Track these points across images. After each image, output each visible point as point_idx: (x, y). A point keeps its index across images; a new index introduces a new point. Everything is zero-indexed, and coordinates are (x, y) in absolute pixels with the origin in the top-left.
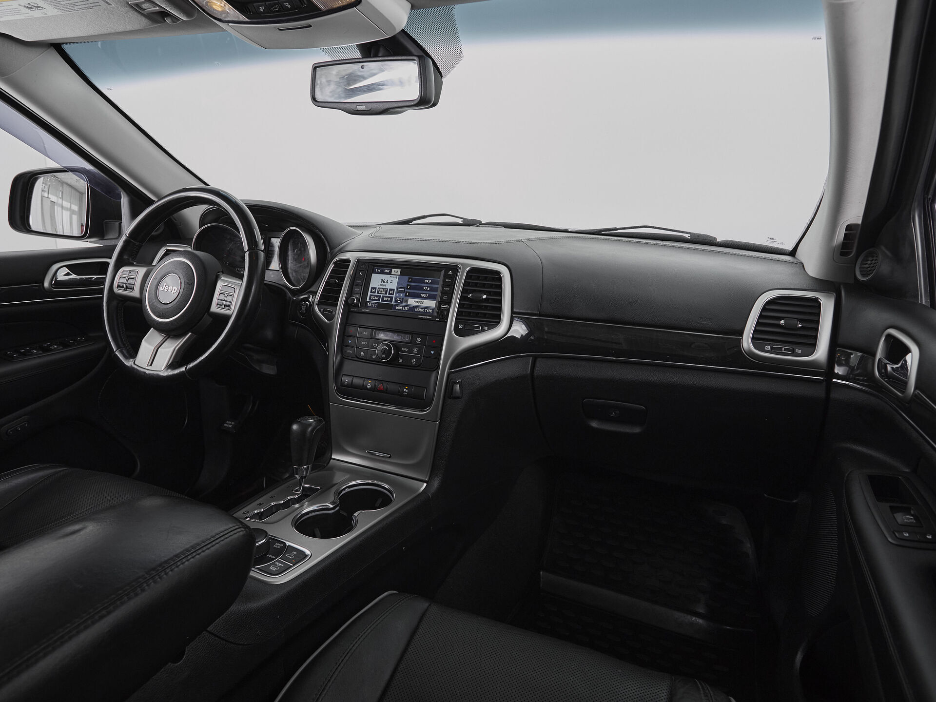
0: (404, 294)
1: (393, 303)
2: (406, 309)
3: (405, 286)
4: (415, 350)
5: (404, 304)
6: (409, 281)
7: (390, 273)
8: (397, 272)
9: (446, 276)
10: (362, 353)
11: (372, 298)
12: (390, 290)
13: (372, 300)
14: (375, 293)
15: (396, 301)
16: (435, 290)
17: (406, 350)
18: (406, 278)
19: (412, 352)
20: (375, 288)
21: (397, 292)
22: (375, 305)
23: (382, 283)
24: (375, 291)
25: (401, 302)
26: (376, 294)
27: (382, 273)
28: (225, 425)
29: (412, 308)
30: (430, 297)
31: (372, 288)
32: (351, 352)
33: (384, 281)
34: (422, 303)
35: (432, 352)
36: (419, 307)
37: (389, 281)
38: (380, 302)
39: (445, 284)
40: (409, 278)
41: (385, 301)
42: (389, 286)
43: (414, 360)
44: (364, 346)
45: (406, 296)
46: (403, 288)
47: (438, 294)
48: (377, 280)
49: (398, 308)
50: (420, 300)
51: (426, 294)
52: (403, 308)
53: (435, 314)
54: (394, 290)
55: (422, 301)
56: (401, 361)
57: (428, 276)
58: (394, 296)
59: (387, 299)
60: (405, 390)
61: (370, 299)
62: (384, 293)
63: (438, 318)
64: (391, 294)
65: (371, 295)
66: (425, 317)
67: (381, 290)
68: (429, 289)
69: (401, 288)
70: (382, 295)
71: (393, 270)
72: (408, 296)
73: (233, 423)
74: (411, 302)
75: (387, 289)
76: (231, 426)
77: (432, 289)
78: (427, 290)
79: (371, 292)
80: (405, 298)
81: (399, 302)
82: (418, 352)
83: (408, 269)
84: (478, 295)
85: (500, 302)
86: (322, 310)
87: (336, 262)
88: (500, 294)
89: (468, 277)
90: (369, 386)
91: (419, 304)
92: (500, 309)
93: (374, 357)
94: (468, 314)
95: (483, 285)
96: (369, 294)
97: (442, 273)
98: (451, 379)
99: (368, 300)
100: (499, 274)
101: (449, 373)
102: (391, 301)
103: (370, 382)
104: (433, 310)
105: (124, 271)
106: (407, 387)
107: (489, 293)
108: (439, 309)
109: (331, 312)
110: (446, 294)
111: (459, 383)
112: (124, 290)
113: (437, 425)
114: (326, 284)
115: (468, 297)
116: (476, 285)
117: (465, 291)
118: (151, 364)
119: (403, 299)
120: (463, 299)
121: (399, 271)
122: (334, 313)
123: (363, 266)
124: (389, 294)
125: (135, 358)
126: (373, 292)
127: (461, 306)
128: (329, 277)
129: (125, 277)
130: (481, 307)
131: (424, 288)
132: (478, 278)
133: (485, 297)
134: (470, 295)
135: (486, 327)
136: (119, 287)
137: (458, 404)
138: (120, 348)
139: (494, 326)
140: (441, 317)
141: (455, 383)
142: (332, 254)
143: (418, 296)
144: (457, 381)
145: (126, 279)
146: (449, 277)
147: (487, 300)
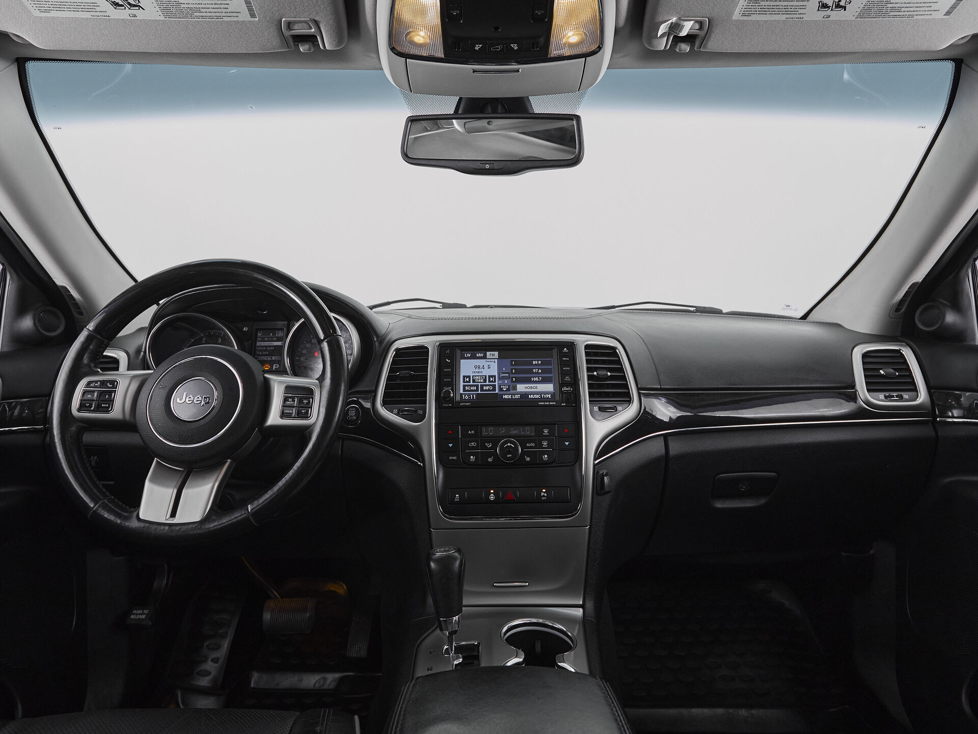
0: (510, 380)
1: (497, 392)
2: (517, 397)
3: (509, 371)
4: (545, 444)
5: (512, 392)
6: (512, 365)
7: (485, 357)
8: (493, 355)
9: (561, 355)
10: (472, 457)
11: (467, 388)
12: (490, 377)
13: (468, 391)
14: (469, 382)
15: (501, 389)
16: (549, 371)
17: (533, 445)
18: (508, 361)
19: (541, 446)
20: (469, 377)
21: (500, 378)
22: (473, 397)
23: (477, 370)
24: (470, 379)
25: (508, 390)
26: (471, 383)
27: (474, 357)
28: (132, 617)
29: (524, 395)
30: (545, 381)
31: (464, 377)
32: (454, 458)
33: (479, 367)
34: (536, 388)
35: (567, 443)
36: (533, 393)
37: (486, 367)
38: (479, 392)
39: (562, 364)
40: (512, 361)
41: (486, 390)
42: (486, 372)
43: (546, 456)
44: (473, 448)
45: (512, 381)
46: (506, 373)
47: (555, 375)
48: (467, 367)
49: (506, 397)
50: (533, 385)
51: (538, 377)
52: (512, 397)
53: (557, 398)
54: (495, 376)
55: (535, 385)
56: (528, 459)
57: (536, 357)
58: (497, 383)
59: (487, 388)
60: (542, 494)
61: (464, 390)
62: (482, 381)
63: (563, 403)
64: (492, 382)
65: (464, 386)
66: (548, 403)
67: (477, 378)
68: (540, 371)
69: (503, 373)
70: (479, 384)
71: (488, 353)
72: (516, 382)
73: (146, 612)
74: (521, 388)
75: (486, 376)
76: (144, 617)
77: (544, 371)
78: (538, 373)
79: (464, 382)
80: (511, 384)
81: (505, 389)
82: (549, 446)
83: (504, 349)
84: (602, 373)
85: (624, 378)
86: (396, 411)
87: (397, 350)
88: (621, 370)
89: (587, 354)
90: (492, 497)
91: (533, 390)
92: (626, 386)
93: (490, 460)
94: (600, 395)
95: (603, 362)
96: (462, 384)
97: (555, 352)
98: (598, 472)
99: (461, 391)
100: (614, 349)
101: (595, 465)
102: (494, 389)
103: (492, 491)
104: (553, 395)
105: (89, 384)
106: (544, 491)
107: (610, 370)
108: (561, 392)
109: (416, 411)
110: (567, 375)
111: (607, 475)
112: (94, 411)
113: (587, 531)
114: (389, 378)
115: (593, 375)
116: (596, 362)
117: (589, 369)
118: (173, 515)
119: (509, 386)
120: (590, 377)
121: (496, 353)
122: (420, 412)
123: (448, 352)
124: (490, 381)
125: (137, 511)
126: (467, 382)
127: (590, 386)
128: (392, 370)
129: (94, 391)
130: (608, 386)
131: (534, 371)
132: (596, 354)
133: (609, 374)
134: (595, 373)
135: (619, 408)
136: (82, 407)
137: (606, 500)
138: (101, 500)
139: (627, 405)
140: (567, 401)
141: (603, 476)
142: (381, 342)
143: (528, 381)
144: (605, 472)
145: (96, 394)
146: (565, 355)
147: (612, 378)
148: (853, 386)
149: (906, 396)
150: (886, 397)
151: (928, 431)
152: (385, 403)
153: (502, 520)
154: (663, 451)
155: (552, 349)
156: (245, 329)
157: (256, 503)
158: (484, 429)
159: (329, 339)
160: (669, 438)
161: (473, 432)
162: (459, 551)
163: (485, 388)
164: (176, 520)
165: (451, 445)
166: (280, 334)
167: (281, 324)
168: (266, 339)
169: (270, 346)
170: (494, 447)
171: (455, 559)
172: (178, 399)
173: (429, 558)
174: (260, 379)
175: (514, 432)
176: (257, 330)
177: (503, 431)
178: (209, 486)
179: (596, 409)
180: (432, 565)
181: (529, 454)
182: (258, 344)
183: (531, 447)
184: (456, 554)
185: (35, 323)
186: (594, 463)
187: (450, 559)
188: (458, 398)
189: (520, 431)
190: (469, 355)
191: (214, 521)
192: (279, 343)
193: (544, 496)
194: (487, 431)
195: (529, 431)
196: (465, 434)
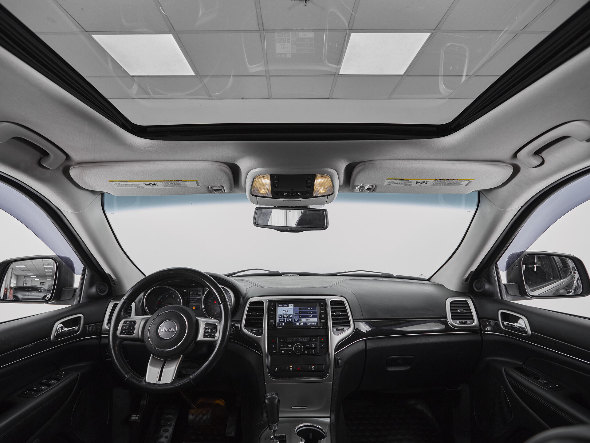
0: (298, 317)
1: (293, 322)
2: (301, 324)
3: (298, 312)
4: (313, 345)
5: (299, 322)
6: (299, 310)
7: (288, 306)
8: (291, 305)
9: (320, 305)
10: (282, 351)
11: (280, 320)
12: (290, 315)
13: (281, 321)
14: (281, 317)
15: (295, 321)
16: (315, 313)
17: (308, 346)
18: (298, 308)
19: (312, 346)
20: (281, 315)
21: (294, 316)
22: (283, 324)
23: (285, 312)
24: (281, 316)
25: (298, 321)
26: (282, 318)
27: (283, 306)
28: (132, 418)
29: (305, 323)
30: (314, 317)
31: (279, 315)
32: (275, 352)
34: (310, 320)
35: (323, 345)
36: (309, 323)
37: (288, 311)
38: (286, 322)
39: (321, 310)
40: (299, 308)
41: (288, 321)
42: (289, 313)
43: (314, 351)
44: (283, 347)
45: (300, 317)
46: (297, 313)
47: (318, 314)
48: (280, 311)
49: (297, 324)
50: (308, 319)
51: (311, 315)
52: (299, 324)
53: (319, 325)
54: (292, 315)
55: (309, 319)
56: (306, 352)
57: (310, 306)
58: (293, 318)
59: (289, 320)
60: (312, 368)
61: (279, 321)
62: (287, 317)
63: (321, 327)
64: (291, 317)
65: (279, 319)
66: (314, 327)
67: (285, 315)
68: (311, 312)
69: (296, 313)
70: (286, 318)
71: (289, 304)
72: (301, 317)
73: (138, 416)
74: (303, 320)
75: (288, 315)
76: (137, 418)
77: (313, 313)
79: (279, 317)
80: (299, 318)
82: (315, 346)
83: (296, 303)
84: (338, 313)
85: (347, 315)
86: (250, 330)
87: (251, 303)
88: (346, 311)
89: (331, 305)
90: (291, 369)
91: (308, 321)
92: (348, 319)
93: (290, 353)
94: (337, 323)
95: (339, 308)
96: (278, 318)
97: (318, 304)
98: (336, 358)
99: (278, 322)
100: (343, 302)
101: (335, 355)
102: (292, 321)
103: (291, 367)
104: (317, 323)
105: (125, 322)
106: (313, 366)
107: (342, 312)
108: (320, 322)
109: (259, 331)
110: (323, 314)
111: (340, 359)
112: (126, 334)
113: (332, 384)
114: (247, 316)
115: (334, 315)
116: (335, 308)
117: (332, 312)
118: (160, 380)
119: (298, 319)
120: (332, 316)
121: (293, 304)
122: (261, 331)
123: (272, 304)
124: (290, 317)
125: (144, 379)
126: (280, 317)
127: (333, 319)
128: (248, 312)
129: (126, 326)
130: (340, 319)
131: (309, 312)
132: (335, 305)
133: (341, 313)
134: (335, 314)
135: (345, 329)
136: (122, 333)
137: (340, 370)
138: (130, 373)
139: (348, 327)
140: (323, 326)
141: (338, 360)
142: (243, 298)
143: (306, 317)
144: (339, 358)
145: (127, 327)
146: (322, 305)
147: (342, 315)
148: (446, 317)
149: (468, 322)
150: (460, 322)
151: (478, 338)
152: (245, 327)
153: (295, 379)
154: (364, 347)
155: (316, 303)
156: (185, 291)
157: (194, 375)
158: (288, 339)
159: (223, 303)
160: (367, 341)
161: (283, 340)
162: (277, 395)
163: (288, 320)
164: (161, 382)
165: (273, 346)
166: (200, 293)
167: (200, 289)
168: (194, 295)
169: (195, 299)
170: (292, 347)
171: (276, 398)
172: (161, 330)
173: (265, 397)
174: (194, 320)
175: (300, 339)
176: (190, 291)
177: (295, 339)
178: (174, 368)
179: (335, 330)
180: (266, 401)
181: (306, 350)
182: (190, 297)
183: (308, 347)
184: (276, 396)
185: (97, 290)
186: (334, 354)
187: (273, 398)
188: (277, 325)
189: (303, 340)
190: (281, 305)
191: (177, 382)
192: (199, 297)
193: (313, 369)
194: (289, 340)
195: (306, 339)
196: (280, 341)
